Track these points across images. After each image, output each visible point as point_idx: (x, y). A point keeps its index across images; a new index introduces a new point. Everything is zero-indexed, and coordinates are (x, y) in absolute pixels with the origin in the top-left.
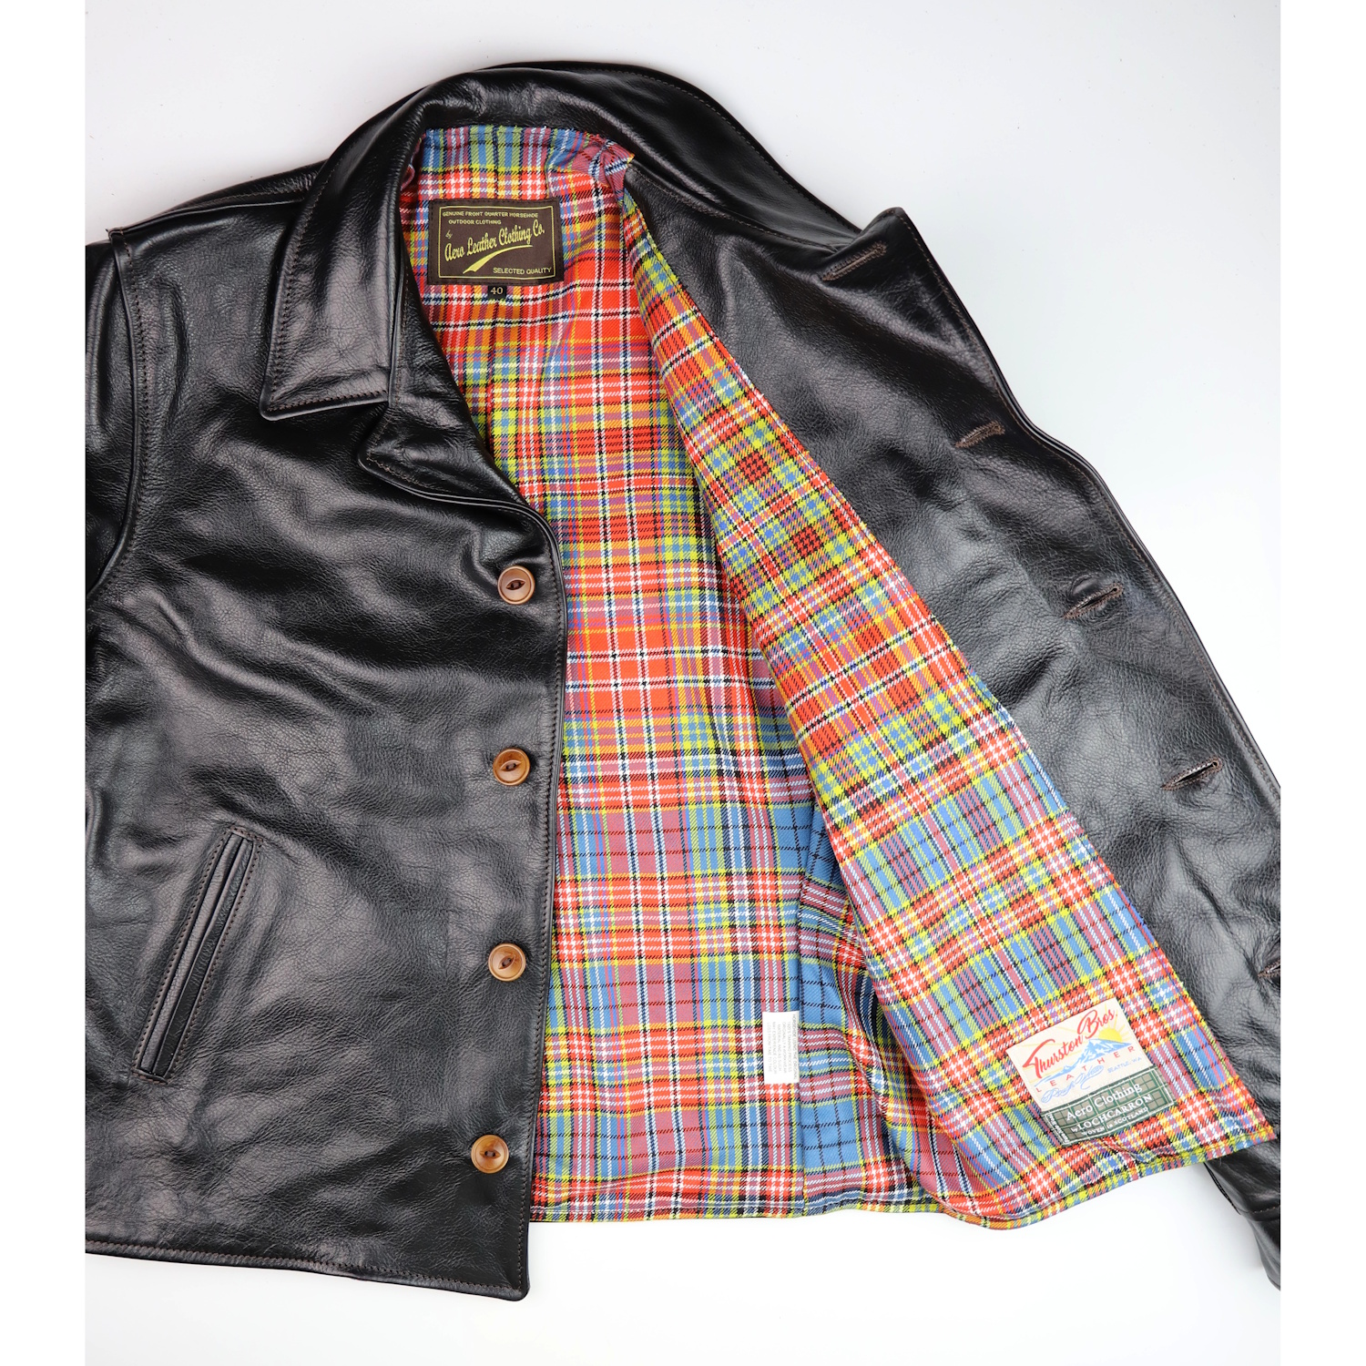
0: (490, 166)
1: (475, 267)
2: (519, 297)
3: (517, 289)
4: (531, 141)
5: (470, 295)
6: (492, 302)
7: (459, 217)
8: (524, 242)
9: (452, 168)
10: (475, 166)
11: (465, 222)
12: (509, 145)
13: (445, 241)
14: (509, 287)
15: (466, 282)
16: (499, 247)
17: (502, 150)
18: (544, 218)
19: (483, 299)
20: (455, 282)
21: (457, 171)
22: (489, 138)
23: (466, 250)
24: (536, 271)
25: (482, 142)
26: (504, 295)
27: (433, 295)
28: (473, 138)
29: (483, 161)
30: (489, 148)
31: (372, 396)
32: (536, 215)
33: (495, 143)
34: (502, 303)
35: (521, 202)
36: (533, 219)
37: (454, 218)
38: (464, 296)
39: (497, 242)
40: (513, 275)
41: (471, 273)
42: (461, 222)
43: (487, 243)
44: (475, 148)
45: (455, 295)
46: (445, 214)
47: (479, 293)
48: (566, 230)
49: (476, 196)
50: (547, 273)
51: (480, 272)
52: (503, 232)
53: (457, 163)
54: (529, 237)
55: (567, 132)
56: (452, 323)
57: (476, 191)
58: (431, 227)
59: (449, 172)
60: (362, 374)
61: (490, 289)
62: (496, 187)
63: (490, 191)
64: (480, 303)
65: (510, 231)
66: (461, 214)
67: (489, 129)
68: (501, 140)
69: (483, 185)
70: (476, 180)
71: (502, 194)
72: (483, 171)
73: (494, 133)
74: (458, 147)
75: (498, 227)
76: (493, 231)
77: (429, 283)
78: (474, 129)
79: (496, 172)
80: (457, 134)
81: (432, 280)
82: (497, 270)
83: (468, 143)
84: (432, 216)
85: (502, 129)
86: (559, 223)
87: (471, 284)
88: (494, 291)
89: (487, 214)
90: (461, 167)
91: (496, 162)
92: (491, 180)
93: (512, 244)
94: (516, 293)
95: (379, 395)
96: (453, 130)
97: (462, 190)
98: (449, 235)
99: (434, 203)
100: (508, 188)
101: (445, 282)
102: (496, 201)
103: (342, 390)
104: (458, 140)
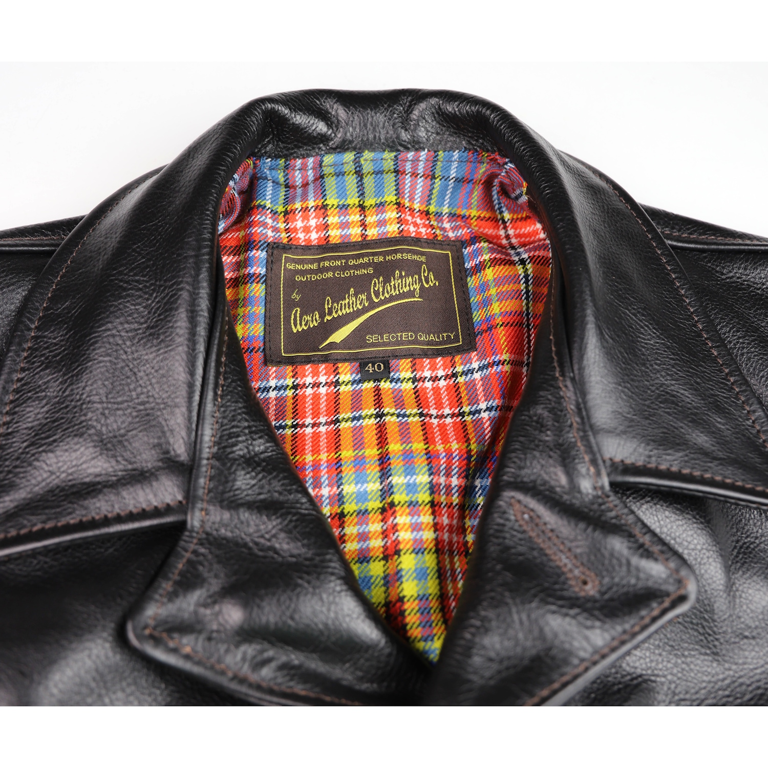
0: (353, 200)
1: (339, 336)
2: (409, 375)
3: (405, 363)
4: (408, 167)
5: (332, 378)
6: (369, 385)
7: (311, 272)
8: (411, 294)
9: (298, 205)
10: (332, 201)
11: (319, 277)
12: (378, 173)
13: (290, 305)
14: (393, 362)
15: (325, 359)
16: (373, 306)
17: (369, 181)
18: (437, 266)
19: (354, 382)
20: (308, 360)
21: (305, 210)
22: (350, 167)
23: (322, 316)
24: (432, 337)
25: (340, 174)
26: (386, 372)
27: (273, 383)
28: (327, 170)
29: (342, 193)
30: (351, 181)
31: (156, 512)
32: (423, 259)
33: (359, 173)
34: (385, 385)
35: (402, 240)
36: (419, 264)
37: (303, 273)
38: (323, 379)
39: (369, 298)
40: (398, 343)
41: (332, 345)
42: (314, 278)
43: (351, 302)
44: (331, 183)
45: (309, 380)
46: (291, 267)
47: (346, 374)
48: (472, 282)
49: (333, 241)
50: (449, 340)
51: (346, 343)
52: (377, 284)
53: (305, 198)
54: (417, 287)
55: (456, 154)
56: (309, 421)
57: (335, 235)
58: (269, 280)
59: (293, 211)
60: (139, 477)
61: (362, 366)
62: (364, 225)
63: (355, 232)
64: (349, 388)
65: (387, 280)
66: (314, 266)
67: (349, 156)
68: (367, 167)
69: (344, 225)
70: (333, 219)
71: (372, 233)
72: (343, 208)
73: (356, 161)
74: (305, 185)
75: (369, 277)
76: (362, 285)
77: (266, 362)
78: (329, 159)
79: (362, 208)
80: (304, 168)
81: (271, 358)
82: (371, 339)
83: (320, 177)
84: (271, 263)
85: (367, 155)
86: (462, 274)
87: (332, 360)
88: (370, 368)
89: (352, 262)
90: (311, 203)
91: (362, 194)
92: (355, 217)
93: (392, 299)
94: (403, 369)
95: (168, 510)
96: (299, 162)
97: (314, 236)
98: (296, 296)
99: (275, 249)
100: (382, 223)
101: (291, 361)
102: (365, 243)
103: (101, 506)
104: (305, 177)
